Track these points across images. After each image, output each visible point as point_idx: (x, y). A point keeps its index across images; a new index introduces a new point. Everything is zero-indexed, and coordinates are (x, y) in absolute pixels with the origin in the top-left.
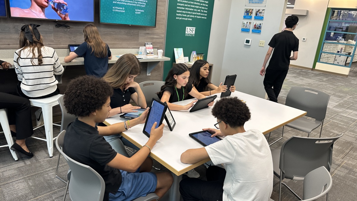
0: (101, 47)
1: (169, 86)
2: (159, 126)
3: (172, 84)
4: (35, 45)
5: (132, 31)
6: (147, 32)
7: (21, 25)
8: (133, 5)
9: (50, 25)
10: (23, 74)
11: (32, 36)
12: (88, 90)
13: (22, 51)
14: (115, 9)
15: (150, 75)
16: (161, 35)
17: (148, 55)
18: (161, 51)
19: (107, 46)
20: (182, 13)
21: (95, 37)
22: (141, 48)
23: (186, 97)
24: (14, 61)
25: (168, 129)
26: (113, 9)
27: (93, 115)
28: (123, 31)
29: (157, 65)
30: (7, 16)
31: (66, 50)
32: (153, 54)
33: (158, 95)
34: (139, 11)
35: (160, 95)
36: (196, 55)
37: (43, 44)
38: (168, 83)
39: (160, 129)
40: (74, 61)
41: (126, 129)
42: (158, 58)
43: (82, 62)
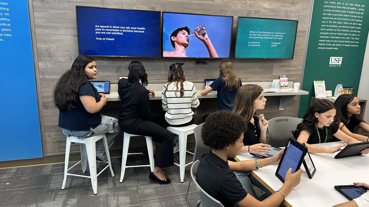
0: (234, 81)
1: (308, 124)
2: (296, 172)
3: (312, 123)
4: (179, 80)
5: (266, 64)
6: (283, 64)
7: (170, 64)
8: (269, 38)
9: (191, 63)
10: (168, 104)
11: (177, 72)
12: (224, 124)
13: (169, 85)
14: (251, 44)
15: (282, 109)
16: (299, 67)
17: (282, 88)
18: (297, 85)
19: (240, 80)
20: (325, 43)
21: (229, 72)
22: (274, 81)
23: (330, 139)
24: (162, 93)
25: (307, 176)
26: (249, 44)
27: (226, 149)
28: (257, 65)
29: (292, 99)
30: (160, 57)
31: (203, 84)
32: (288, 88)
33: (293, 134)
34: (276, 43)
35: (296, 134)
36: (342, 89)
37: (185, 79)
38: (307, 121)
39: (297, 175)
40: (209, 94)
41: (257, 168)
42: (294, 92)
43: (215, 95)
